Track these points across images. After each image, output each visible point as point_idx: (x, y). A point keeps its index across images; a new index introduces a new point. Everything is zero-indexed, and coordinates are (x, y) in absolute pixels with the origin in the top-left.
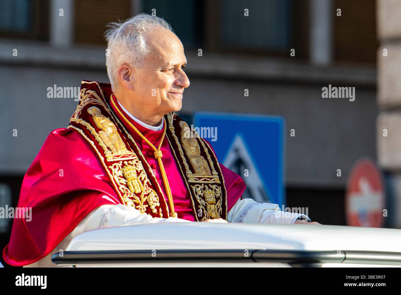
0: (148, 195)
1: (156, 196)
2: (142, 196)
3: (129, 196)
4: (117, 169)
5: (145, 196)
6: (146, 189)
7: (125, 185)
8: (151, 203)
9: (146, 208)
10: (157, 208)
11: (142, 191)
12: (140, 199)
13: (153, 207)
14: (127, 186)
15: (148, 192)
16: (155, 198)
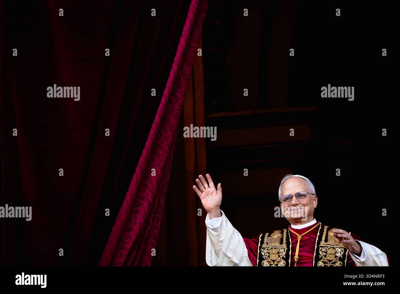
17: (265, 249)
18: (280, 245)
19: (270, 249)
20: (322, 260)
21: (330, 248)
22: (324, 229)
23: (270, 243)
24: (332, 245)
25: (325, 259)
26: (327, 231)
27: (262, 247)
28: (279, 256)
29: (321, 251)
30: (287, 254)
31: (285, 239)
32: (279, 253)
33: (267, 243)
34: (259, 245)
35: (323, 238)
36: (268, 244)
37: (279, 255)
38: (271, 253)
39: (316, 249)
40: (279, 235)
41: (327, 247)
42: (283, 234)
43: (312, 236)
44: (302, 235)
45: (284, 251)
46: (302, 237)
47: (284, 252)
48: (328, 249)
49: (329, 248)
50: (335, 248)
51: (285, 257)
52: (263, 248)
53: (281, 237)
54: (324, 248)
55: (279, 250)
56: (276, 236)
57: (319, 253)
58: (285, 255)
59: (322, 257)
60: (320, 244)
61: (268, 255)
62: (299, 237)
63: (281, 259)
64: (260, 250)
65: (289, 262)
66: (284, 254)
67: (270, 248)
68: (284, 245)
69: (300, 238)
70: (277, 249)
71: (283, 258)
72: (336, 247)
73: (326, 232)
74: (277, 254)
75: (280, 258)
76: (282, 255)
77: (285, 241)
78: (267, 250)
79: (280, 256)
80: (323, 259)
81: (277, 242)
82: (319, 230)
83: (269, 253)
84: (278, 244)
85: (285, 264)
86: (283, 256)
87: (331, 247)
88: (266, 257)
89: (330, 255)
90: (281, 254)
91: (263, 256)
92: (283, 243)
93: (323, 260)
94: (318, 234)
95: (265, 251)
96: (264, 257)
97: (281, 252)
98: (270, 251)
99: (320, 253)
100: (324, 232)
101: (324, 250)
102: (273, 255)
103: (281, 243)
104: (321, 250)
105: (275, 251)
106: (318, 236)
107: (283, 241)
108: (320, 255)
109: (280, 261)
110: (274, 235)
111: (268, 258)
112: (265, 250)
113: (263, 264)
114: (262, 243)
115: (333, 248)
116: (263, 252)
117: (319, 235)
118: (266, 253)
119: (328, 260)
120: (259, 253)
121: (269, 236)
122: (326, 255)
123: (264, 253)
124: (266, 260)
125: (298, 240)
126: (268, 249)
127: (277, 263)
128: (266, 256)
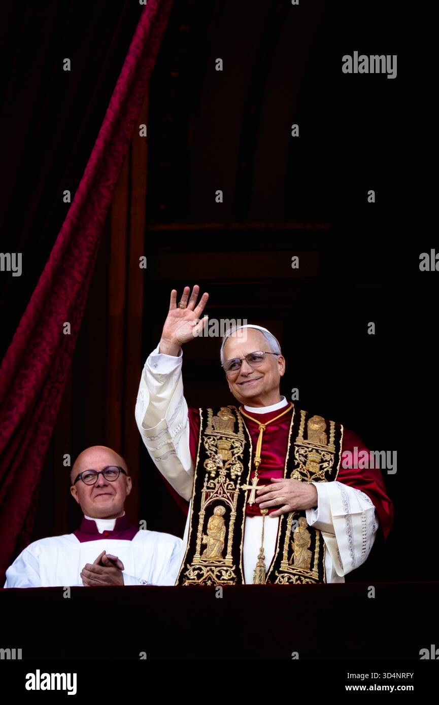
0: (233, 465)
1: (241, 468)
2: (226, 464)
3: (214, 460)
4: (212, 439)
5: (230, 464)
6: (233, 459)
7: (214, 452)
8: (232, 470)
9: (227, 473)
10: (237, 476)
11: (228, 460)
12: (224, 465)
13: (232, 474)
15: (234, 462)
16: (239, 469)
17: (210, 438)
18: (234, 434)
19: (218, 439)
20: (299, 469)
21: (311, 451)
22: (300, 417)
23: (218, 428)
24: (315, 446)
25: (304, 467)
26: (306, 420)
27: (205, 433)
28: (233, 455)
29: (298, 454)
30: (246, 452)
31: (240, 425)
32: (232, 447)
33: (213, 426)
34: (201, 429)
35: (301, 432)
36: (216, 428)
37: (233, 452)
38: (220, 446)
39: (289, 448)
40: (231, 417)
41: (308, 448)
42: (237, 416)
43: (283, 426)
44: (266, 424)
45: (241, 445)
46: (267, 426)
47: (241, 448)
48: (309, 451)
49: (310, 449)
50: (320, 451)
51: (242, 457)
52: (207, 436)
53: (235, 421)
54: (302, 448)
55: (233, 442)
56: (226, 418)
57: (294, 456)
58: (242, 454)
59: (299, 464)
60: (295, 442)
61: (214, 450)
62: (262, 427)
63: (236, 460)
64: (203, 440)
65: (249, 468)
66: (241, 451)
67: (218, 437)
68: (241, 435)
69: (263, 429)
70: (229, 439)
71: (239, 457)
72: (322, 451)
73: (304, 422)
74: (230, 449)
75: (235, 458)
76: (237, 453)
77: (241, 429)
78: (214, 440)
79: (235, 454)
80: (301, 467)
81: (228, 427)
82: (293, 418)
83: (216, 446)
84: (230, 432)
85: (243, 469)
86: (239, 454)
87: (313, 449)
88: (211, 454)
89: (312, 463)
90: (235, 451)
91: (207, 451)
92: (238, 431)
93: (301, 469)
94: (292, 424)
95: (211, 442)
96: (208, 453)
97: (236, 447)
98: (219, 443)
99: (297, 456)
100: (300, 421)
101: (302, 452)
102: (224, 451)
103: (236, 430)
104: (298, 452)
105: (226, 445)
106: (291, 427)
107: (238, 427)
108: (296, 459)
109: (235, 464)
110: (223, 415)
111: (214, 456)
112: (210, 440)
113: (206, 465)
114: (205, 425)
115: (317, 451)
116: (206, 442)
117: (293, 426)
118: (212, 445)
119: (308, 471)
120: (201, 444)
121: (215, 414)
122: (306, 462)
123: (209, 445)
124: (211, 459)
125: (260, 431)
126: (215, 438)
127: (228, 466)
128: (212, 450)
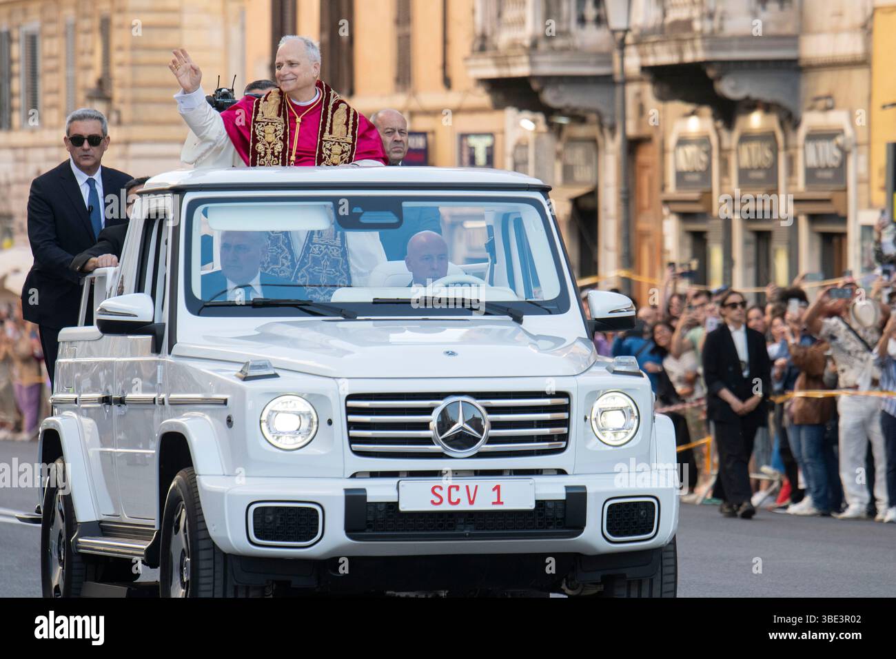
14: (264, 137)
